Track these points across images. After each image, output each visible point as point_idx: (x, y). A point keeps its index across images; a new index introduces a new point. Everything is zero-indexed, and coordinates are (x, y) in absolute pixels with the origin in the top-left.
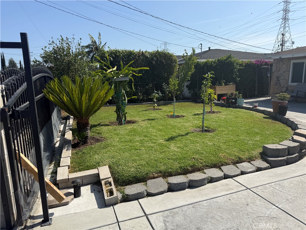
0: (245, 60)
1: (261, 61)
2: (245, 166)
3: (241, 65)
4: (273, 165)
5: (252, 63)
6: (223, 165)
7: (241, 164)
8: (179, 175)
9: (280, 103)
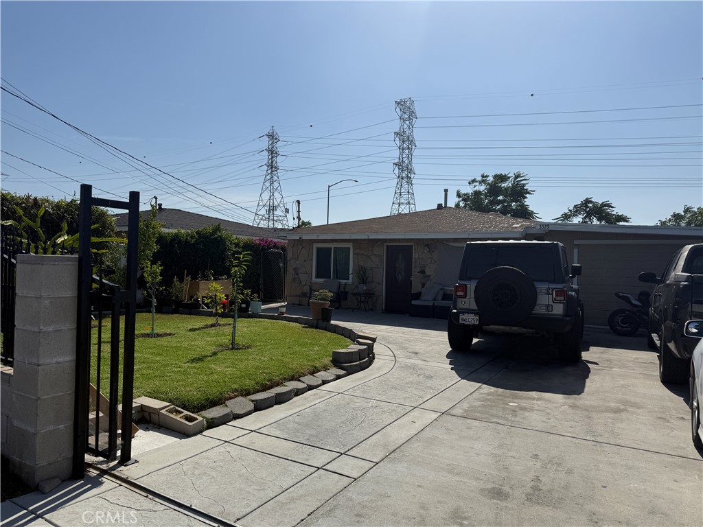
0: (242, 237)
1: (266, 241)
2: (322, 375)
3: (237, 245)
4: (350, 372)
5: (253, 243)
6: (300, 376)
7: (319, 373)
8: (258, 392)
9: (322, 304)
